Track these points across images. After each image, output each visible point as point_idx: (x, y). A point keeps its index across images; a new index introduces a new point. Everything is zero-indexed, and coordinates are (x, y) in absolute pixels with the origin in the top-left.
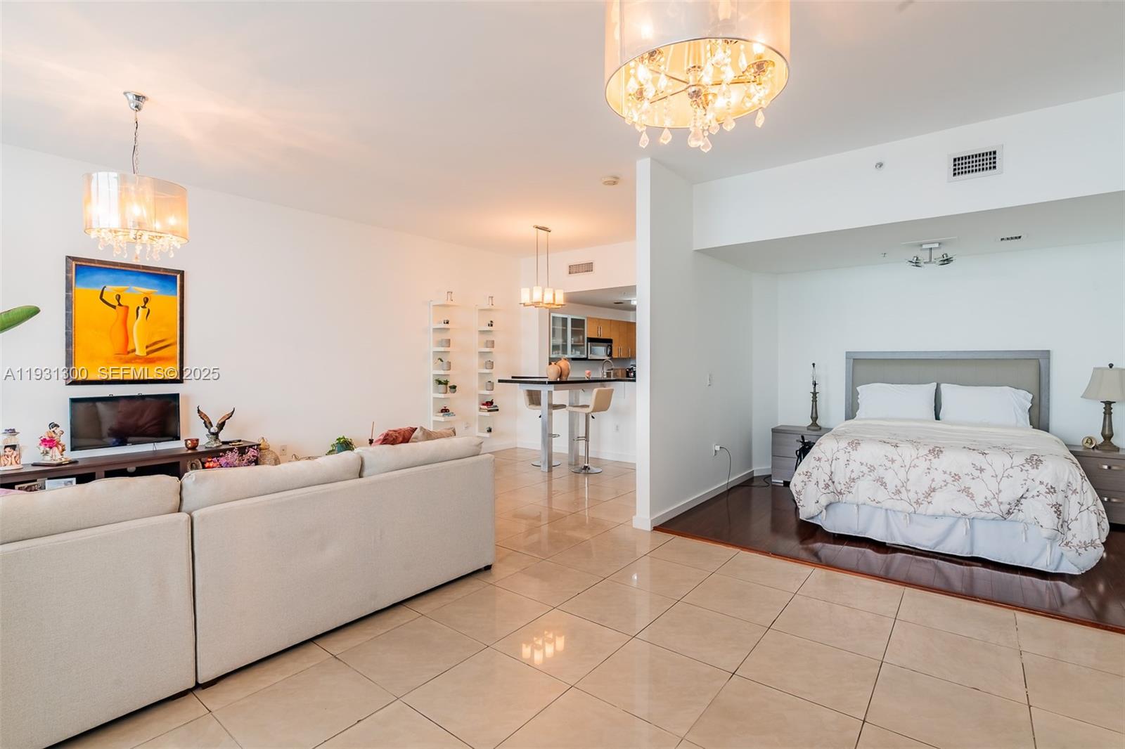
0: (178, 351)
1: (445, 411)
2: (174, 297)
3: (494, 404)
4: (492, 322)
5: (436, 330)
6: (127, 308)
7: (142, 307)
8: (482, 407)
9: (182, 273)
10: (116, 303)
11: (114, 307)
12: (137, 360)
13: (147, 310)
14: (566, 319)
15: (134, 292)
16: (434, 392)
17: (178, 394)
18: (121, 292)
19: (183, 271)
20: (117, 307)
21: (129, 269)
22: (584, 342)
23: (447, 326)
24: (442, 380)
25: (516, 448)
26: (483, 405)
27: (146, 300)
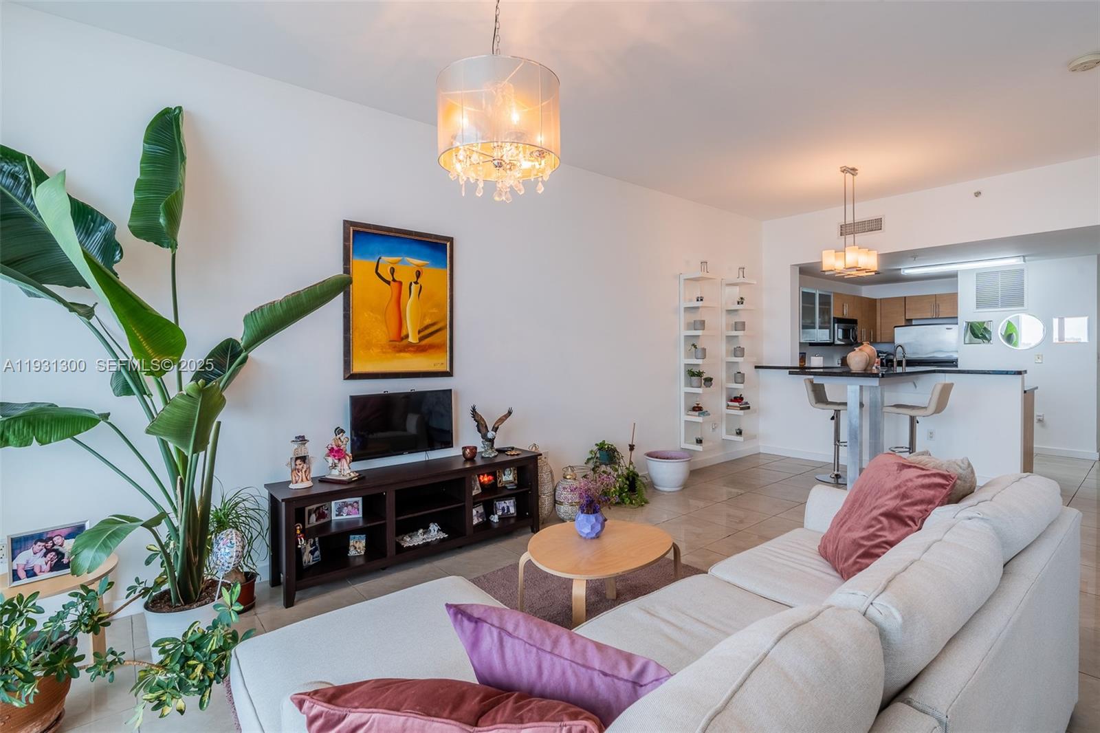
0: (448, 337)
1: (697, 409)
2: (445, 269)
3: (744, 401)
4: (742, 298)
5: (687, 309)
6: (400, 283)
7: (414, 283)
8: (730, 403)
9: (451, 240)
10: (390, 279)
11: (388, 283)
12: (410, 349)
13: (419, 285)
14: (814, 295)
15: (408, 264)
16: (686, 385)
17: (451, 390)
18: (395, 263)
19: (452, 238)
20: (392, 283)
21: (403, 236)
22: (829, 323)
23: (700, 304)
24: (695, 370)
25: (760, 453)
26: (732, 401)
27: (418, 274)
